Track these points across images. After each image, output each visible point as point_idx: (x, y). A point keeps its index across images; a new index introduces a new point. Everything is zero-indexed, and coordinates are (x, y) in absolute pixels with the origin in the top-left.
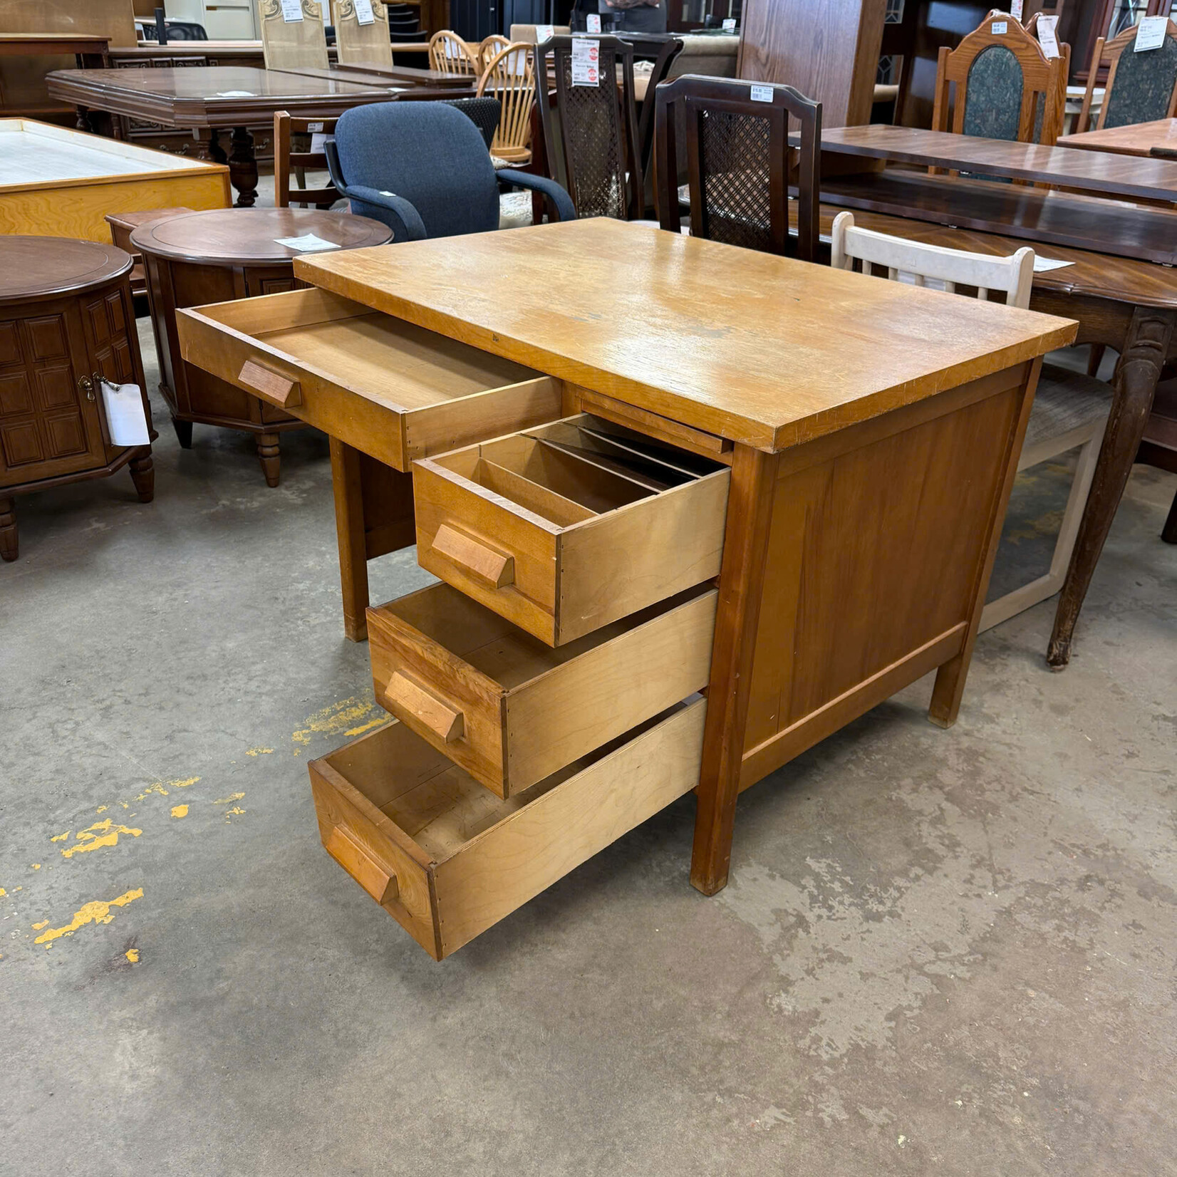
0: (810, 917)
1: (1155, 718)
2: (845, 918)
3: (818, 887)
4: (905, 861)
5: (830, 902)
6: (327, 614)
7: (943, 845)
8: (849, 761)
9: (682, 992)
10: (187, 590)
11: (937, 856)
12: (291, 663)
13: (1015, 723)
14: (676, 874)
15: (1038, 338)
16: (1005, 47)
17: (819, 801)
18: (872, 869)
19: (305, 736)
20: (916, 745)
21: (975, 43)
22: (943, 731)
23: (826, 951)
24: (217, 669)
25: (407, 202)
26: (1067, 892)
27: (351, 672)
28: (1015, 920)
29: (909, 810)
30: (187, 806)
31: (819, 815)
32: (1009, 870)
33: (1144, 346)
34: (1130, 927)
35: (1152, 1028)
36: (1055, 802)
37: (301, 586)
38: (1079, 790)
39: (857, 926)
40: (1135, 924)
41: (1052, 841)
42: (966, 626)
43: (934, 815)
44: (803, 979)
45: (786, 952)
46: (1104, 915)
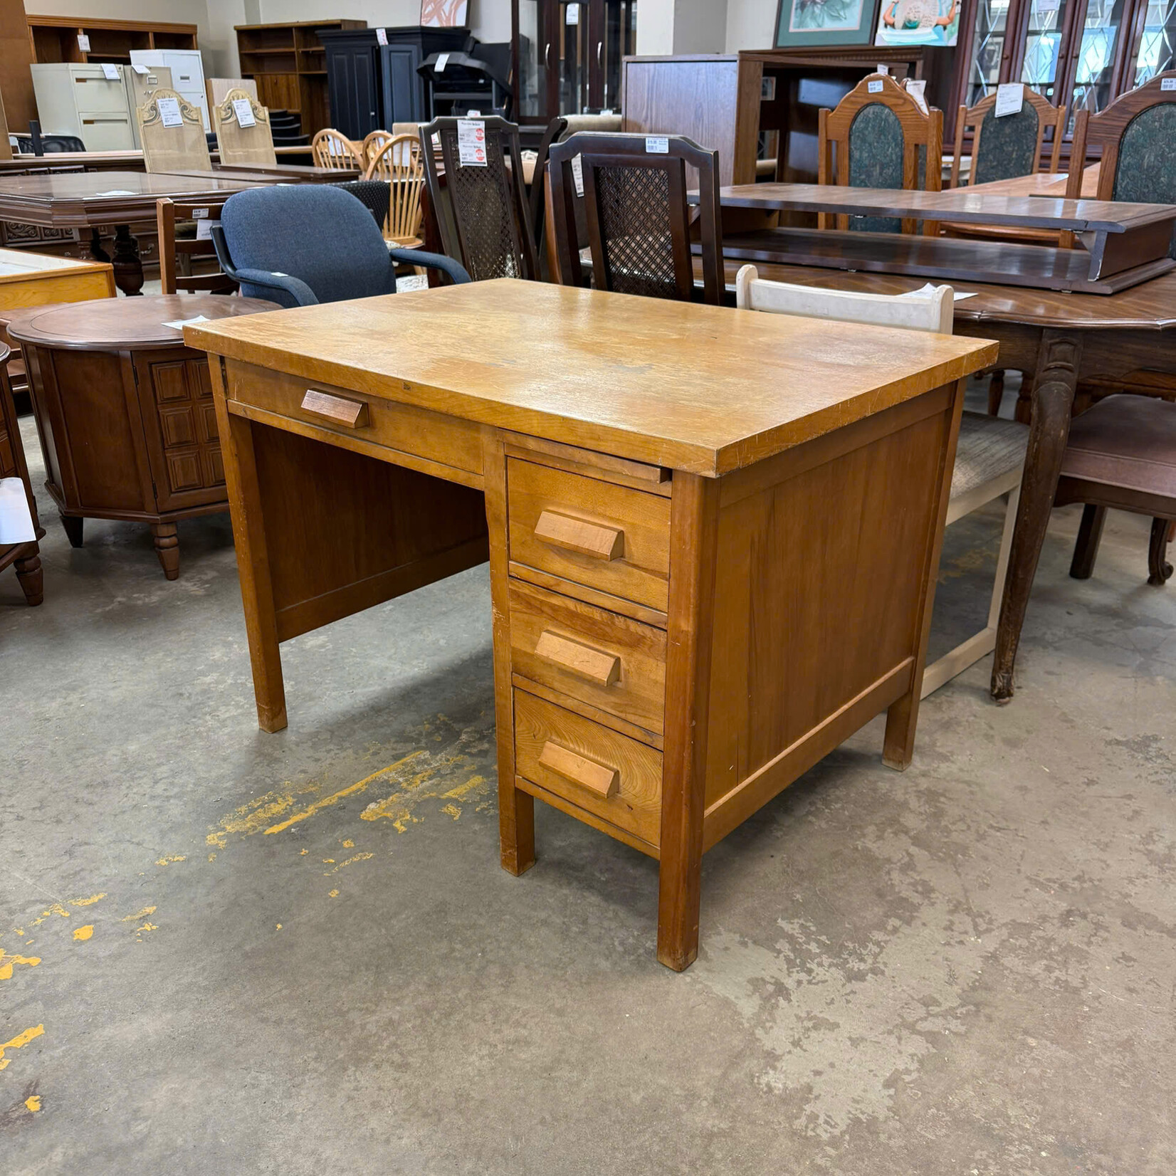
0: (789, 983)
1: (1109, 743)
2: (827, 981)
3: (794, 950)
4: (881, 913)
5: (808, 965)
6: (238, 706)
7: (917, 892)
8: (809, 813)
9: (663, 1082)
10: (83, 693)
11: (912, 904)
12: (201, 761)
13: (970, 760)
14: (641, 951)
15: (962, 358)
16: (883, 105)
17: (783, 858)
18: (847, 926)
19: (220, 838)
20: (875, 790)
21: (853, 103)
22: (900, 774)
23: (810, 1019)
24: (118, 774)
25: (300, 281)
26: (1050, 930)
27: (268, 765)
28: (1003, 965)
29: (877, 859)
30: (92, 926)
31: (784, 871)
32: (988, 913)
33: (1056, 368)
34: (1121, 960)
35: (1161, 1066)
36: (1023, 837)
37: (208, 679)
38: (1044, 822)
39: (839, 987)
40: (1125, 957)
41: (1028, 878)
42: (913, 661)
43: (903, 862)
44: (789, 1052)
45: (768, 1025)
46: (1092, 950)
